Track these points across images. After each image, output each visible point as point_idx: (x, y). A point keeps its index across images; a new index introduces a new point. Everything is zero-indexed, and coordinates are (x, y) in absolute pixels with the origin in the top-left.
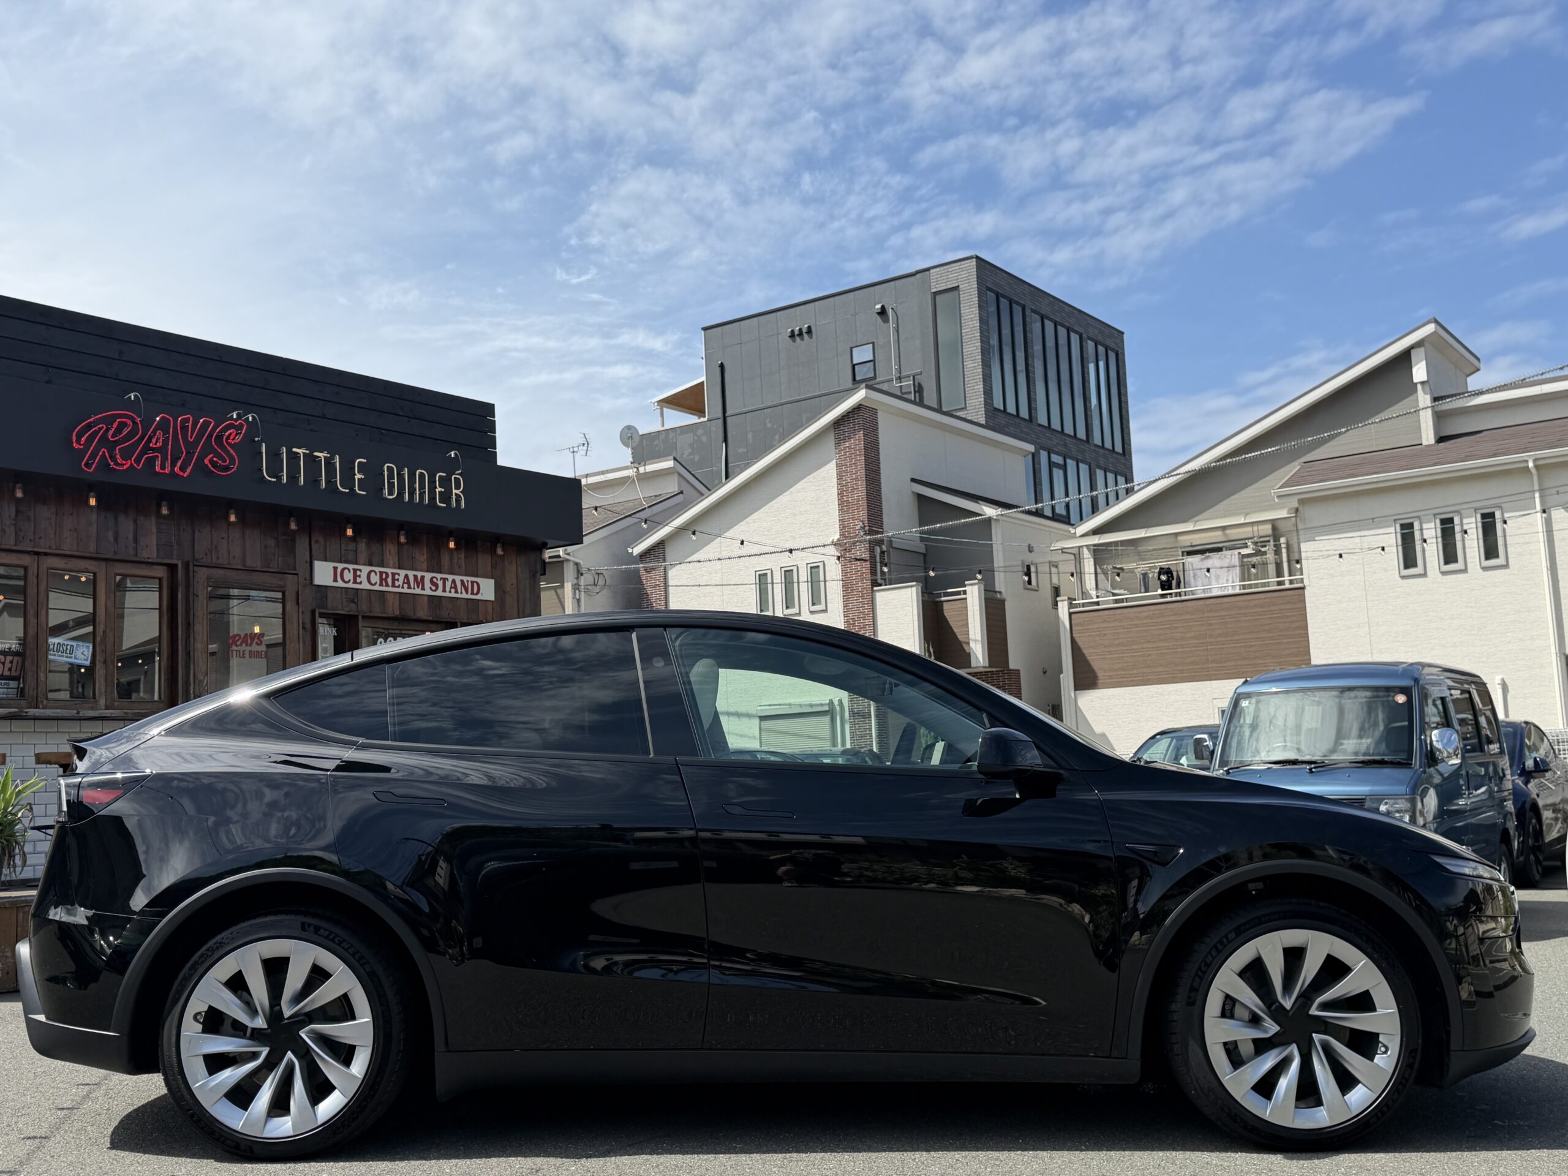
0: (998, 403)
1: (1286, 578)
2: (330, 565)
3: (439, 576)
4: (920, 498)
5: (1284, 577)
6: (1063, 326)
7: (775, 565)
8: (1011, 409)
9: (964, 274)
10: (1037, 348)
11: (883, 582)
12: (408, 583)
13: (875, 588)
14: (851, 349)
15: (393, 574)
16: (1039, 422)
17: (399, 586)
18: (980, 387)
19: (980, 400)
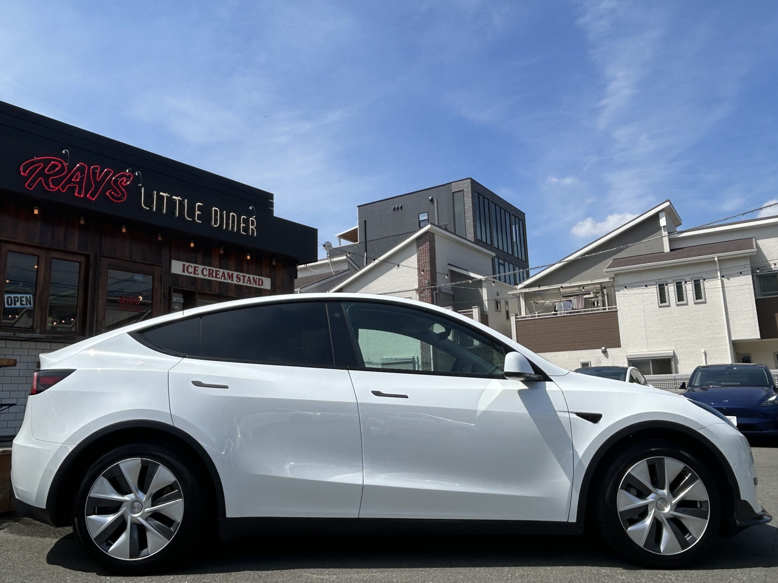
0: (479, 237)
1: (607, 307)
2: (181, 263)
3: (241, 274)
4: (451, 271)
5: (606, 307)
6: (503, 209)
8: (484, 240)
9: (466, 185)
10: (493, 218)
12: (224, 276)
14: (419, 215)
15: (216, 271)
16: (495, 246)
17: (219, 278)
18: (472, 230)
19: (472, 235)
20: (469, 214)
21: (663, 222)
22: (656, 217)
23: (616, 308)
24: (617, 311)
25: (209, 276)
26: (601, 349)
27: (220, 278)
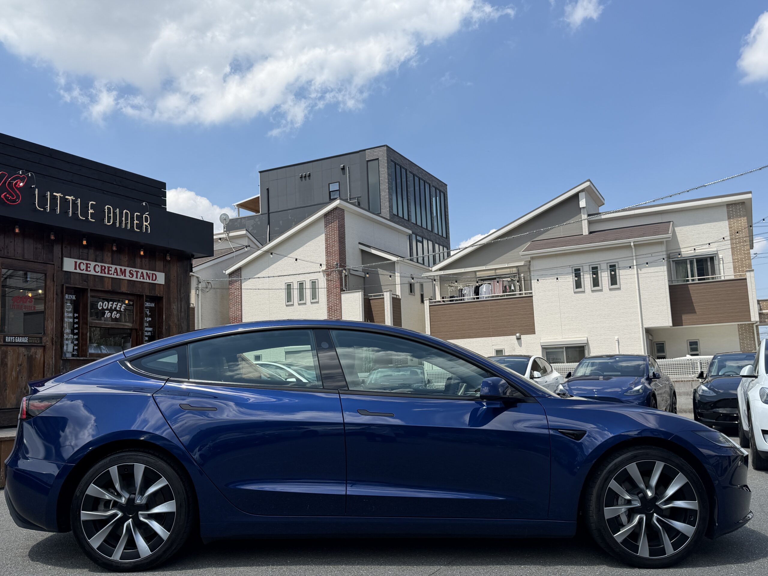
0: (395, 212)
1: (523, 292)
2: (73, 261)
3: (134, 269)
4: (363, 251)
6: (422, 180)
7: (295, 281)
8: (400, 215)
9: (381, 153)
10: (411, 189)
11: (345, 289)
12: (117, 272)
13: (342, 292)
14: (329, 184)
15: (109, 267)
16: (412, 221)
17: (111, 274)
18: (387, 204)
19: (387, 210)
20: (384, 187)
21: (582, 203)
22: (576, 196)
23: (531, 293)
24: (532, 296)
25: (101, 273)
26: (515, 336)
27: (113, 274)
